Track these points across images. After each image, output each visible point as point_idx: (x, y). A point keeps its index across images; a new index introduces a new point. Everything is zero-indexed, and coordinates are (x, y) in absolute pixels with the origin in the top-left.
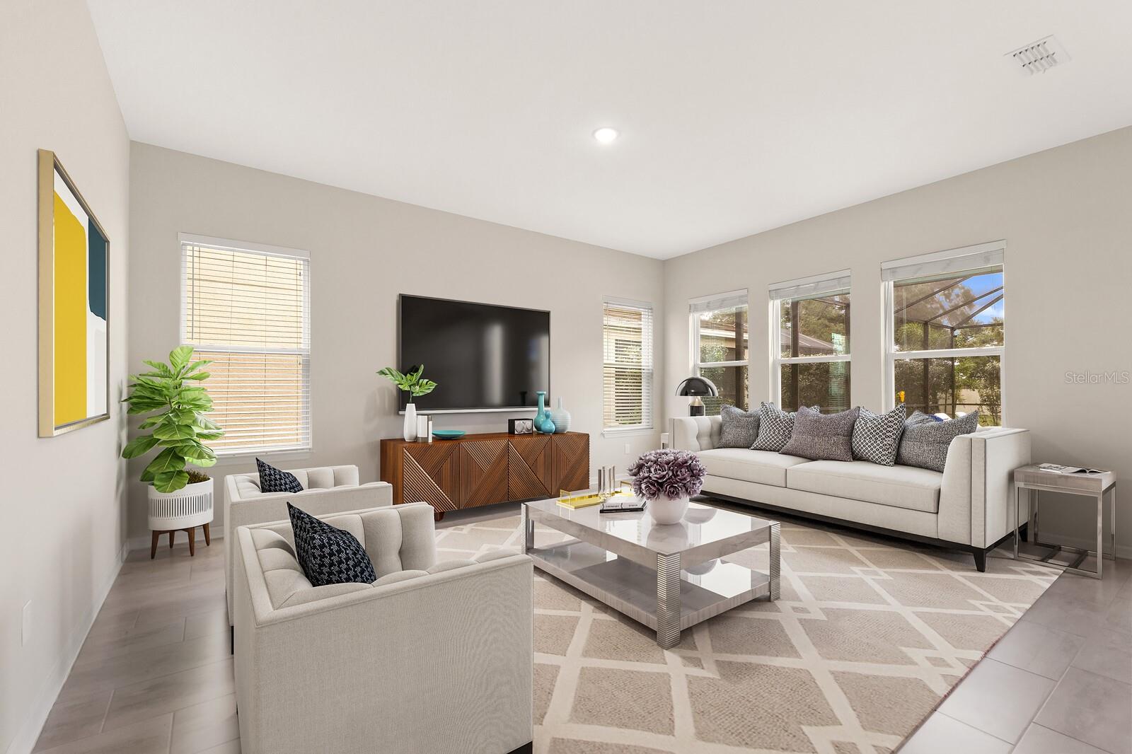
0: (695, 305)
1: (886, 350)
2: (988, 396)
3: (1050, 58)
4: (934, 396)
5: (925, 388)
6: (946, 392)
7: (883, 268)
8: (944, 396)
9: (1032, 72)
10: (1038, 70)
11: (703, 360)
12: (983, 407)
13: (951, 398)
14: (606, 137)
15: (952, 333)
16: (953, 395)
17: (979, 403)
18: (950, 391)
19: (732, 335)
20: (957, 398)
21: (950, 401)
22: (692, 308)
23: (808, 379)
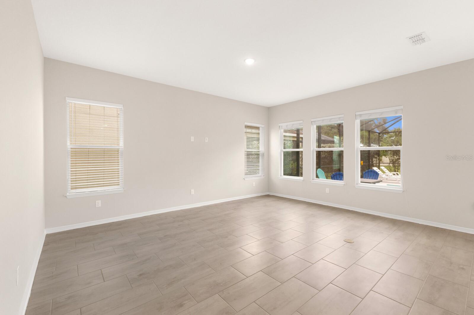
0: (282, 126)
1: (357, 147)
2: (392, 160)
3: (423, 40)
4: (372, 159)
5: (369, 157)
6: (376, 158)
7: (356, 114)
8: (375, 160)
9: (416, 44)
10: (418, 44)
11: (284, 148)
12: (390, 164)
13: (378, 160)
14: (250, 62)
15: (379, 135)
16: (379, 159)
17: (389, 162)
18: (378, 158)
19: (295, 135)
20: (381, 161)
21: (378, 162)
22: (280, 127)
23: (325, 154)
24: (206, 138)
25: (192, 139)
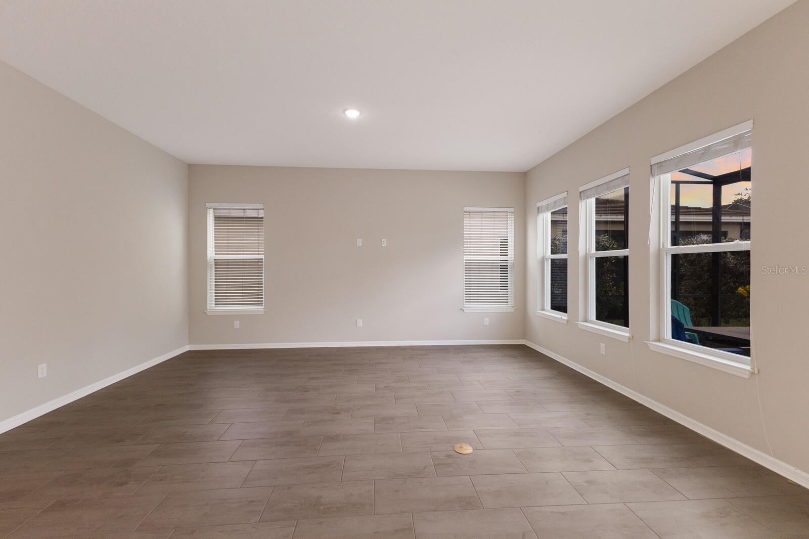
0: (541, 207)
7: (652, 163)
11: (552, 253)
22: (540, 210)
24: (383, 240)
25: (360, 242)
